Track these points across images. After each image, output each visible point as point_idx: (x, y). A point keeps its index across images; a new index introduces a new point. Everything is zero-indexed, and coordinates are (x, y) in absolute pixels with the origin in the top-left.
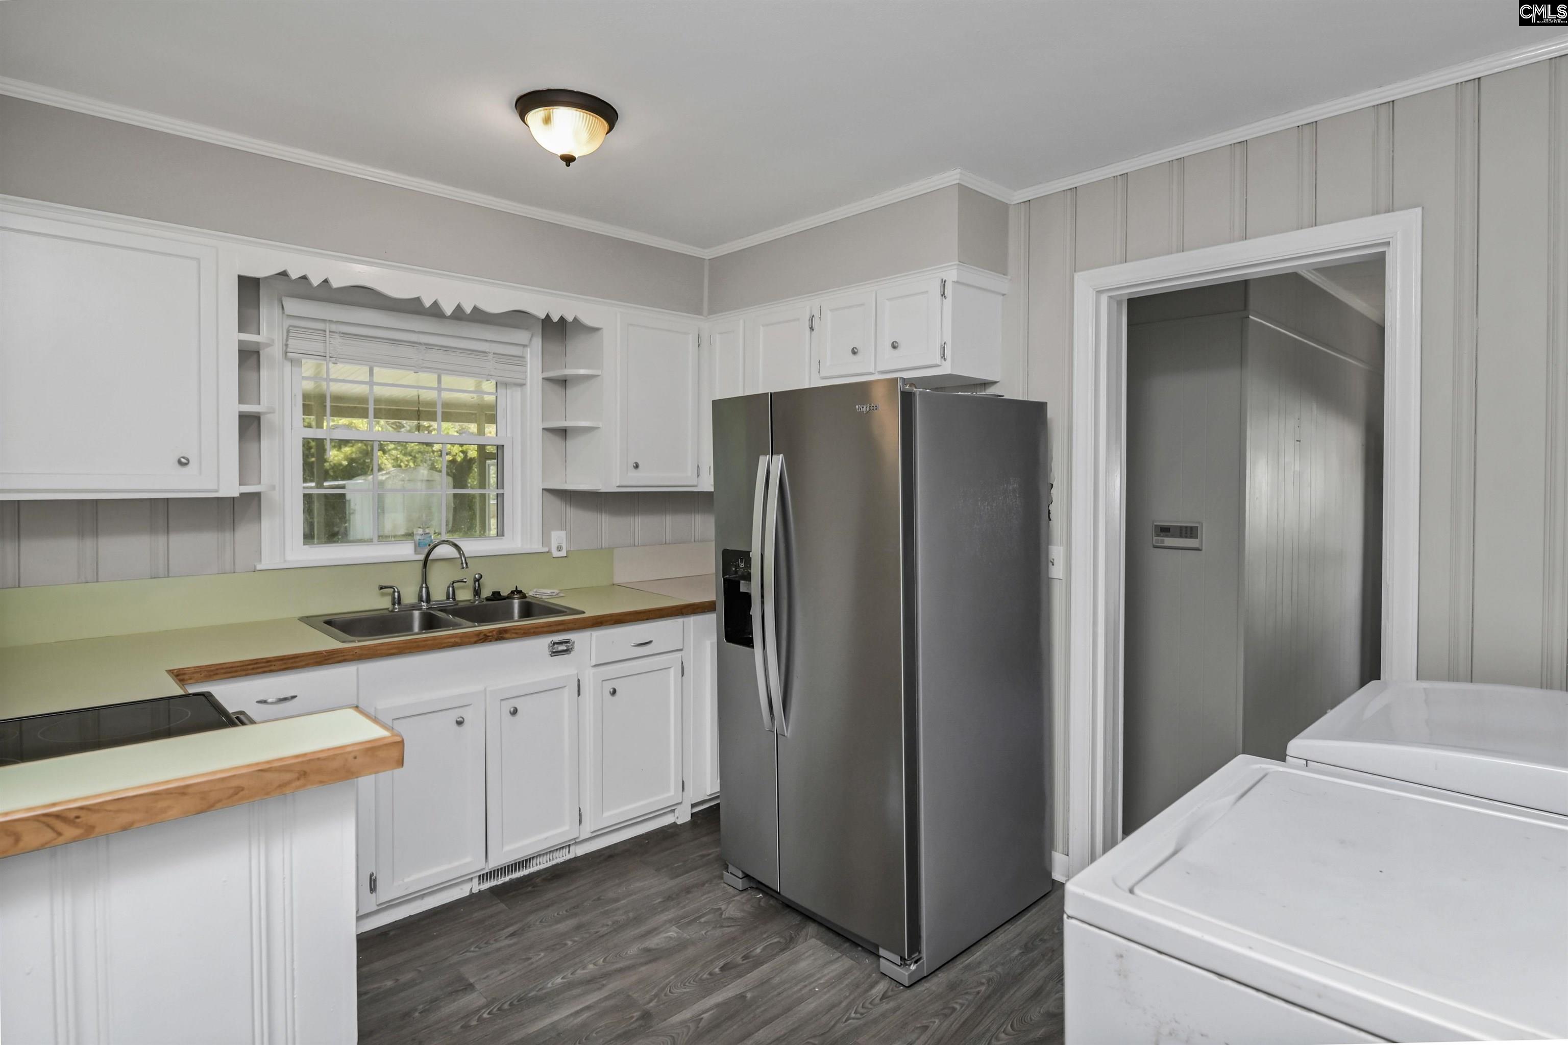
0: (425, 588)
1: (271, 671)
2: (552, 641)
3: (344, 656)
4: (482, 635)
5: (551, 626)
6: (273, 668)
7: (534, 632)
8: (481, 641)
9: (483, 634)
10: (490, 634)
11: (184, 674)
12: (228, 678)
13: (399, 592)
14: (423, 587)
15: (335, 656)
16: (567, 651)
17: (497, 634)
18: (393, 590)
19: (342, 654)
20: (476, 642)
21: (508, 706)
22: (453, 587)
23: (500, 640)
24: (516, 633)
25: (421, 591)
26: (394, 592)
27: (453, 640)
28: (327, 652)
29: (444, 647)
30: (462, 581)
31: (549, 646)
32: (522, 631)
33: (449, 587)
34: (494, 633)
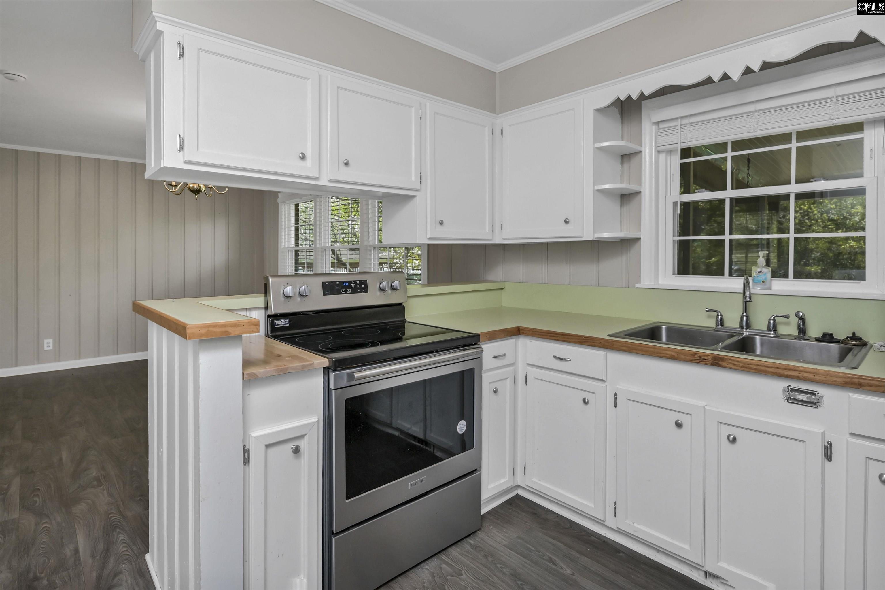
0: (746, 316)
1: (558, 340)
2: (790, 386)
3: (594, 342)
4: (696, 356)
5: (777, 368)
6: (558, 338)
7: (755, 369)
8: (697, 361)
9: (699, 355)
10: (705, 358)
11: (523, 330)
12: (541, 338)
13: (721, 316)
14: (744, 316)
15: (590, 341)
16: (814, 404)
17: (712, 359)
18: (717, 313)
19: (593, 341)
20: (691, 361)
21: (725, 431)
22: (774, 320)
23: (713, 365)
24: (734, 365)
25: (742, 319)
26: (718, 315)
27: (670, 353)
28: (585, 337)
29: (662, 357)
30: (784, 316)
31: (784, 390)
32: (741, 365)
33: (770, 320)
34: (709, 357)
